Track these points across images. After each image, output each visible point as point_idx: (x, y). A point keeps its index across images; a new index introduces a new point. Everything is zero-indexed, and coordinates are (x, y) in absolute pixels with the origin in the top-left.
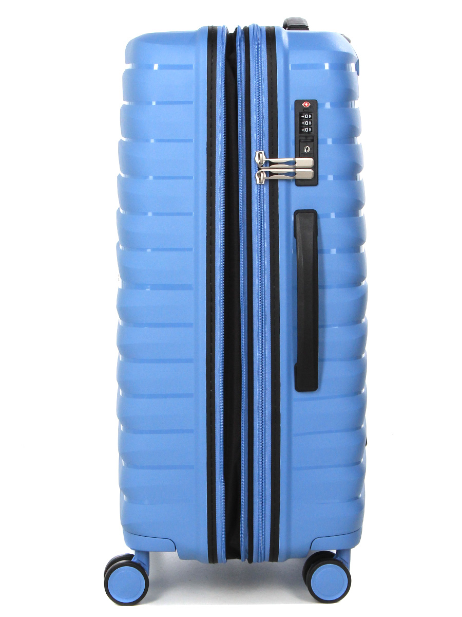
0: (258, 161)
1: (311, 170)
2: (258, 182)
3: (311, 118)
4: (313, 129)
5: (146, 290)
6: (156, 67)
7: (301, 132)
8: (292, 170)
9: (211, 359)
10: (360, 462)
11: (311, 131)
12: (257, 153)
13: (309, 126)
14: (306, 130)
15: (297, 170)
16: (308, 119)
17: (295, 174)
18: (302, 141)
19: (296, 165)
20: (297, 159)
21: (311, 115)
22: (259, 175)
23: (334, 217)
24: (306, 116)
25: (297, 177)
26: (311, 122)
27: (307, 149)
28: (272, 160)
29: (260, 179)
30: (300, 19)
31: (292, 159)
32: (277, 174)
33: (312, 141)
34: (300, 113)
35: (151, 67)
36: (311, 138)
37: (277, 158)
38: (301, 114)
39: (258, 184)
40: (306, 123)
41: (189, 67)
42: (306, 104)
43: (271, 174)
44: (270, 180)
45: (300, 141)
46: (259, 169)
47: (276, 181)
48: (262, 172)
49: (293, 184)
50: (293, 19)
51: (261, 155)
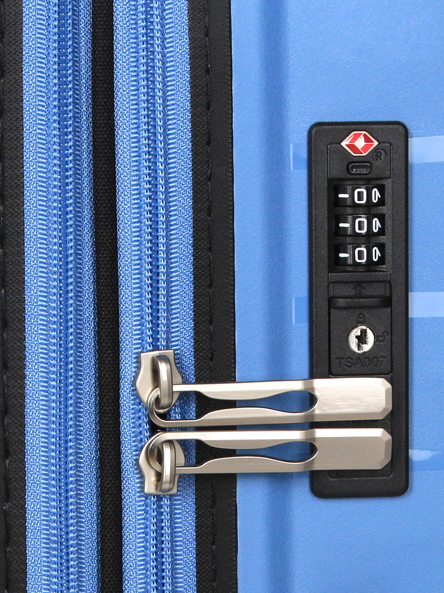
0: (148, 394)
1: (378, 433)
2: (150, 486)
3: (381, 202)
4: (388, 250)
7: (336, 264)
8: (296, 435)
11: (382, 260)
12: (147, 358)
13: (369, 239)
14: (360, 254)
15: (320, 433)
16: (370, 209)
17: (309, 448)
18: (341, 302)
19: (318, 410)
20: (321, 386)
21: (382, 189)
22: (156, 455)
24: (360, 195)
25: (321, 462)
26: (382, 221)
27: (362, 339)
28: (211, 390)
29: (159, 476)
31: (297, 386)
32: (231, 453)
33: (387, 302)
34: (330, 181)
36: (379, 290)
37: (230, 378)
38: (336, 186)
39: (147, 496)
40: (361, 224)
42: (360, 143)
43: (204, 452)
44: (200, 479)
45: (331, 301)
46: (154, 429)
47: (230, 479)
48: (170, 442)
49: (301, 493)
51: (163, 368)
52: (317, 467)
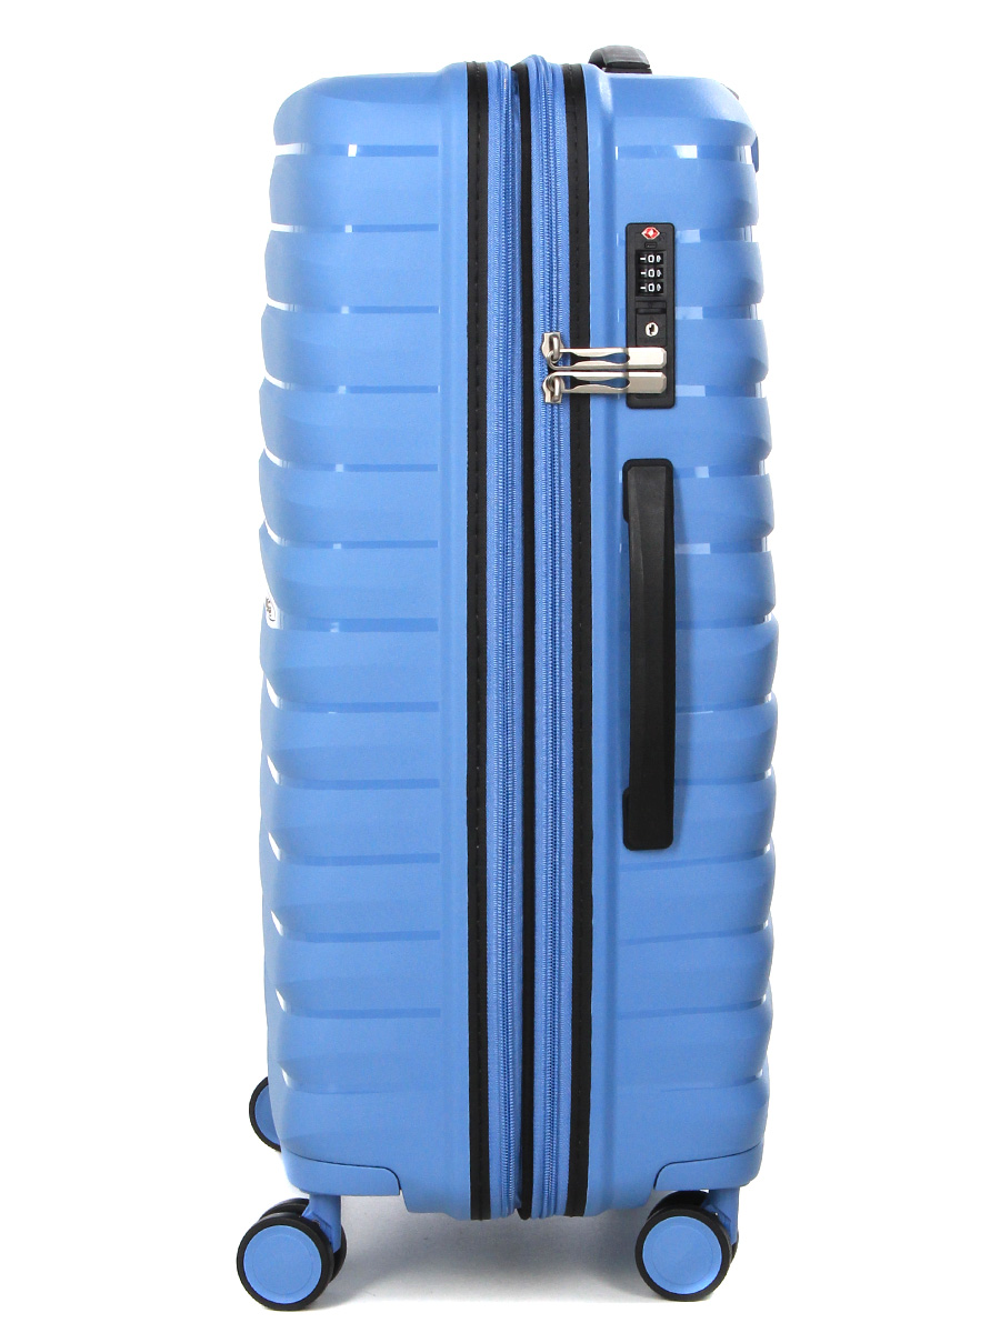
0: (547, 354)
1: (659, 375)
2: (548, 399)
3: (662, 262)
4: (665, 286)
5: (332, 631)
6: (353, 150)
7: (639, 292)
8: (620, 375)
9: (478, 779)
10: (761, 1000)
11: (662, 291)
12: (547, 336)
13: (655, 280)
14: (651, 287)
15: (631, 374)
16: (655, 266)
17: (626, 382)
18: (642, 311)
19: (630, 363)
20: (632, 351)
21: (662, 256)
22: (551, 384)
23: (708, 476)
24: (651, 258)
25: (632, 388)
26: (662, 271)
27: (652, 329)
28: (579, 352)
29: (553, 394)
30: (631, 51)
31: (619, 350)
32: (588, 383)
33: (664, 311)
34: (637, 251)
35: (343, 151)
36: (660, 305)
37: (587, 346)
38: (639, 254)
39: (546, 404)
40: (651, 273)
41: (430, 151)
42: (651, 233)
43: (574, 382)
44: (572, 395)
45: (637, 311)
46: (551, 371)
47: (586, 397)
48: (558, 377)
49: (622, 406)
50: (614, 50)
51: (555, 340)
52: (630, 392)
